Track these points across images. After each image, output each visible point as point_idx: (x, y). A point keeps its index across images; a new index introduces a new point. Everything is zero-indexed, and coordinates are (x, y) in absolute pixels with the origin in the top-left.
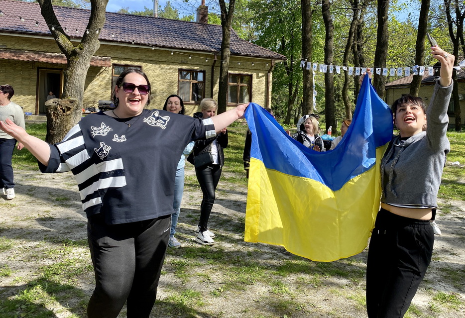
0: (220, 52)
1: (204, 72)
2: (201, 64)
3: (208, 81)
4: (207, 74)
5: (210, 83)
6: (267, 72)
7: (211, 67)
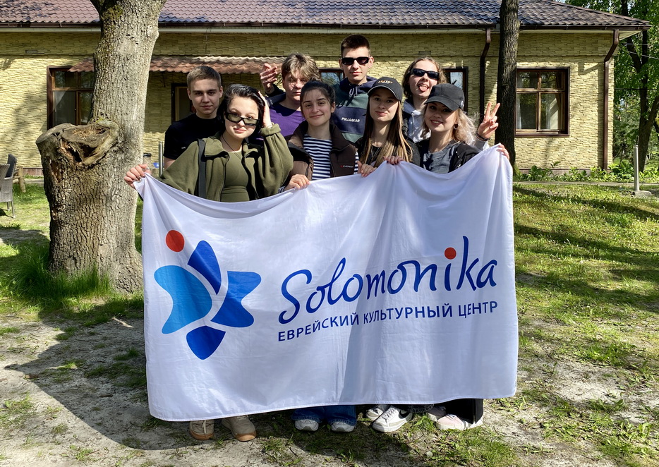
0: (498, 26)
1: (464, 71)
2: (458, 53)
3: (474, 88)
4: (470, 74)
5: (477, 92)
6: (603, 59)
7: (479, 60)
